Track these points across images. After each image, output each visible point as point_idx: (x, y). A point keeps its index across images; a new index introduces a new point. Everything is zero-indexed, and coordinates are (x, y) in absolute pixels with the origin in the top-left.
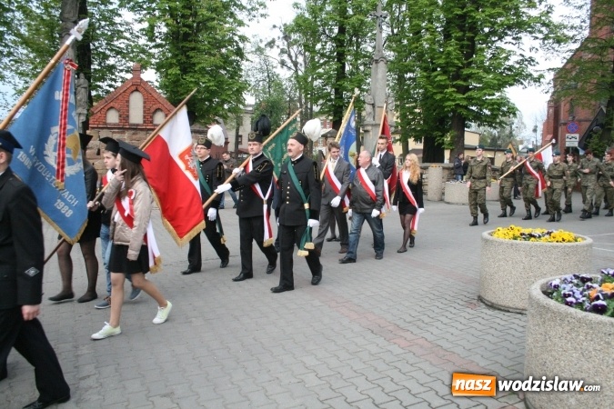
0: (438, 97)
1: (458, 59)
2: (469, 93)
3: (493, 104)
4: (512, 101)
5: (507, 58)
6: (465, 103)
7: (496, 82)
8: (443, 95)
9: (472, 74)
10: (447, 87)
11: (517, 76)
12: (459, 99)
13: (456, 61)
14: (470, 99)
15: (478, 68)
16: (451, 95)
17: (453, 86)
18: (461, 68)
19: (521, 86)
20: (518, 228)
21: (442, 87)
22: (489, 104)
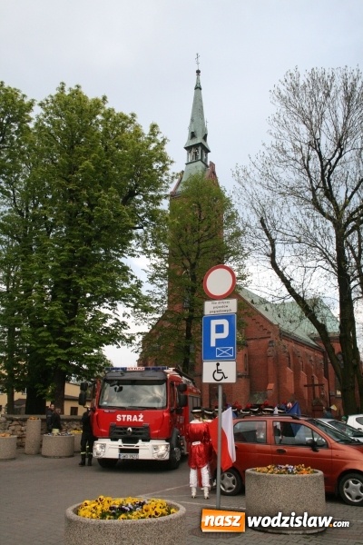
0: (41, 352)
1: (62, 318)
2: (70, 349)
3: (91, 360)
4: (108, 358)
5: (104, 321)
6: (65, 358)
7: (94, 340)
8: (45, 350)
9: (73, 331)
10: (49, 342)
11: (113, 337)
12: (60, 354)
13: (59, 320)
14: (70, 355)
15: (79, 327)
16: (53, 350)
17: (55, 342)
18: (64, 326)
19: (115, 346)
20: (108, 498)
21: (44, 342)
22: (87, 360)
